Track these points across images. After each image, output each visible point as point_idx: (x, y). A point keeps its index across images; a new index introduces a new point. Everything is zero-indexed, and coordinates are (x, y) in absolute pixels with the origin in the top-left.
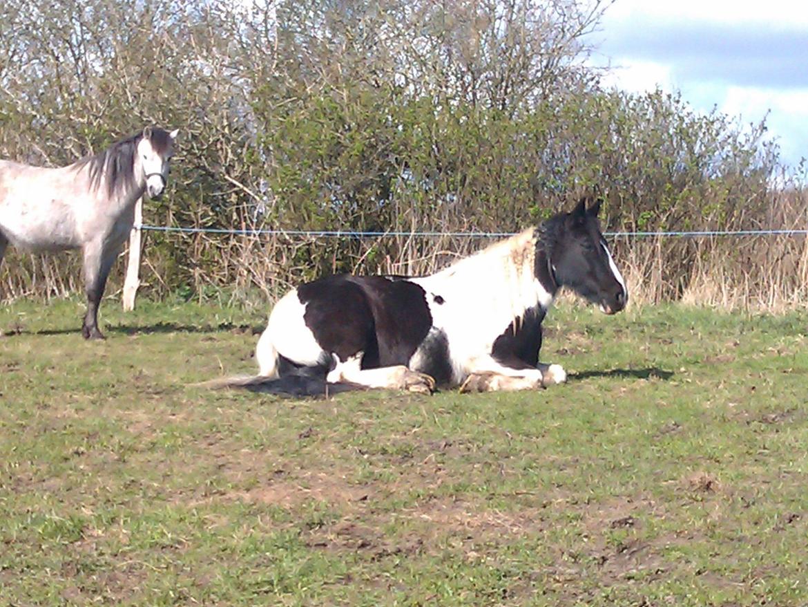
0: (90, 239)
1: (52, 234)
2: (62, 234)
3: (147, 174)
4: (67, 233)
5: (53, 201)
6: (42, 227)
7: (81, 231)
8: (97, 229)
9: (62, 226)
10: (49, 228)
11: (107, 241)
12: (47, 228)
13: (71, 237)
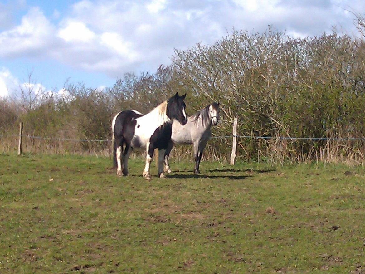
0: (195, 141)
1: (184, 139)
2: (187, 139)
3: (212, 116)
4: (189, 139)
5: (184, 129)
6: (181, 137)
7: (192, 138)
8: (197, 138)
9: (187, 137)
10: (183, 137)
11: (200, 142)
12: (182, 137)
13: (190, 140)
